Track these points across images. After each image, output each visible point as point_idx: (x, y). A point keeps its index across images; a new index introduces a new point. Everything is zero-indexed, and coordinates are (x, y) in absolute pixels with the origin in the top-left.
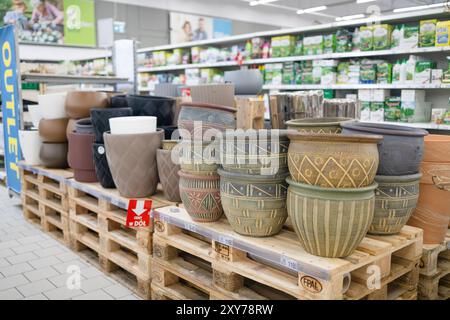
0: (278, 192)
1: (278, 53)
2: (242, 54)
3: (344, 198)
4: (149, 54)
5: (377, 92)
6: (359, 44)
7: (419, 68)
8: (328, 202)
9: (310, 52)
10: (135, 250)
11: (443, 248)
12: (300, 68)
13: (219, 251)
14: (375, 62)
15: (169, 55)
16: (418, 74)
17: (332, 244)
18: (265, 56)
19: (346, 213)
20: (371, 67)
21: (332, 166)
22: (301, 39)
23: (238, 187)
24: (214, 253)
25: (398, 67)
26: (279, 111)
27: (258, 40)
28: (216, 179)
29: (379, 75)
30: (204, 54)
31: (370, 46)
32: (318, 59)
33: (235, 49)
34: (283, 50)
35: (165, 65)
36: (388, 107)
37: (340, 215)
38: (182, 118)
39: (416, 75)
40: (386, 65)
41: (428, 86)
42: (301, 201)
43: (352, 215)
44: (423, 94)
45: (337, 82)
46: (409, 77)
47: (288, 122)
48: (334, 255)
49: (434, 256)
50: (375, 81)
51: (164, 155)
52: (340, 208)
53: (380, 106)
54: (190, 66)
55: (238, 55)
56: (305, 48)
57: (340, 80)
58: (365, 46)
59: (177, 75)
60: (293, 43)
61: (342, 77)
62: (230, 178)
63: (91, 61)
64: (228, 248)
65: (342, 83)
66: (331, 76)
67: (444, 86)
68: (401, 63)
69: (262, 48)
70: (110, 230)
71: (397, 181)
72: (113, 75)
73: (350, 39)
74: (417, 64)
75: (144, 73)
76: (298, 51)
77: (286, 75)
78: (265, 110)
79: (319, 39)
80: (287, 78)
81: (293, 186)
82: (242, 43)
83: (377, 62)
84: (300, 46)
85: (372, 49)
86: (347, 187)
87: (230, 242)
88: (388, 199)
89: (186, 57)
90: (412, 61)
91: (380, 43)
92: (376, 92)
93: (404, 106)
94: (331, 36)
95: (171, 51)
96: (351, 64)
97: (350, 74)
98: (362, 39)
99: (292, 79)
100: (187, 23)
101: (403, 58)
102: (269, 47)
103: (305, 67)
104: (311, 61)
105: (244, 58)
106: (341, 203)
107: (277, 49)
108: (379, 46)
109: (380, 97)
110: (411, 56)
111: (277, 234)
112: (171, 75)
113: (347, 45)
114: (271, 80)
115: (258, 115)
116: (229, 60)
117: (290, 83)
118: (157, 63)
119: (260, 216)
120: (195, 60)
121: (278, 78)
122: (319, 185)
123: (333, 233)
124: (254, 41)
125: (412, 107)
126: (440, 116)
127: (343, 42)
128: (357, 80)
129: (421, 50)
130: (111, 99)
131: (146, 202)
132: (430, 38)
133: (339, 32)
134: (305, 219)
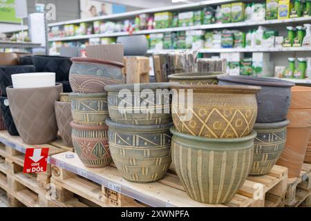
0: (163, 140)
1: (160, 26)
2: (133, 26)
3: (228, 149)
4: (61, 27)
5: (235, 55)
6: (221, 19)
7: (266, 36)
8: (212, 152)
9: (184, 25)
10: (36, 191)
11: (300, 180)
12: (176, 37)
13: (108, 196)
14: (233, 31)
15: (76, 28)
16: (265, 41)
17: (215, 192)
18: (150, 28)
19: (229, 162)
20: (230, 35)
21: (216, 117)
22: (177, 15)
23: (125, 138)
24: (104, 198)
25: (249, 36)
26: (161, 68)
27: (144, 16)
28: (105, 129)
29: (236, 41)
30: (103, 27)
31: (229, 20)
32: (190, 30)
33: (127, 23)
34: (163, 23)
35: (74, 35)
36: (243, 66)
37: (224, 165)
38: (72, 73)
39: (264, 41)
40: (241, 33)
41: (272, 49)
42: (185, 152)
43: (235, 164)
44: (268, 55)
45: (204, 47)
46: (258, 43)
47: (169, 76)
48: (217, 201)
49: (294, 187)
50: (233, 46)
51: (61, 106)
52: (224, 158)
53: (237, 65)
54: (93, 35)
55: (129, 27)
56: (180, 22)
57: (206, 46)
58: (225, 19)
59: (83, 43)
60: (171, 18)
61: (208, 43)
62: (116, 129)
63: (17, 32)
64: (116, 194)
65: (208, 48)
66: (200, 42)
67: (284, 49)
68: (252, 32)
69: (147, 22)
70: (15, 172)
71: (270, 128)
72: (29, 41)
73: (214, 14)
74: (264, 33)
75: (58, 41)
76: (175, 23)
77: (166, 42)
78: (150, 69)
79: (190, 14)
80: (167, 45)
81: (177, 136)
82: (132, 18)
83: (234, 32)
84: (176, 20)
85: (230, 22)
86: (230, 137)
87: (118, 188)
88: (262, 144)
89: (90, 29)
90: (260, 30)
91: (236, 17)
92: (233, 55)
93: (255, 65)
94: (199, 13)
95: (78, 25)
96: (214, 34)
97: (214, 41)
98: (223, 14)
99: (170, 45)
100: (93, 7)
101: (253, 28)
102: (153, 21)
103: (180, 36)
104: (184, 32)
105: (134, 29)
106: (225, 153)
107: (159, 23)
108: (236, 19)
109: (236, 58)
110: (260, 27)
111: (162, 179)
112: (78, 43)
113: (211, 19)
114: (154, 46)
115: (144, 71)
116: (122, 31)
117: (168, 48)
118: (68, 34)
119: (146, 164)
120: (97, 32)
121: (160, 44)
122: (202, 135)
123: (216, 182)
124: (141, 16)
125: (260, 65)
126: (281, 72)
127: (208, 17)
128: (219, 46)
129: (267, 22)
130: (21, 58)
131: (43, 149)
132: (274, 12)
133: (205, 9)
134: (189, 168)
